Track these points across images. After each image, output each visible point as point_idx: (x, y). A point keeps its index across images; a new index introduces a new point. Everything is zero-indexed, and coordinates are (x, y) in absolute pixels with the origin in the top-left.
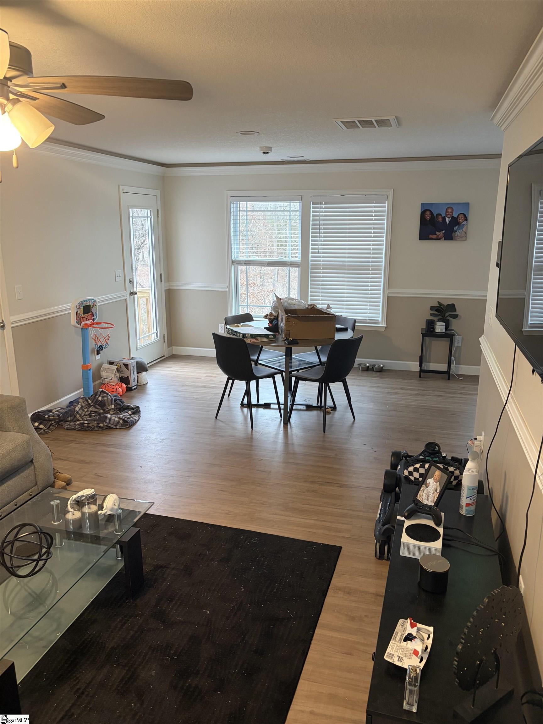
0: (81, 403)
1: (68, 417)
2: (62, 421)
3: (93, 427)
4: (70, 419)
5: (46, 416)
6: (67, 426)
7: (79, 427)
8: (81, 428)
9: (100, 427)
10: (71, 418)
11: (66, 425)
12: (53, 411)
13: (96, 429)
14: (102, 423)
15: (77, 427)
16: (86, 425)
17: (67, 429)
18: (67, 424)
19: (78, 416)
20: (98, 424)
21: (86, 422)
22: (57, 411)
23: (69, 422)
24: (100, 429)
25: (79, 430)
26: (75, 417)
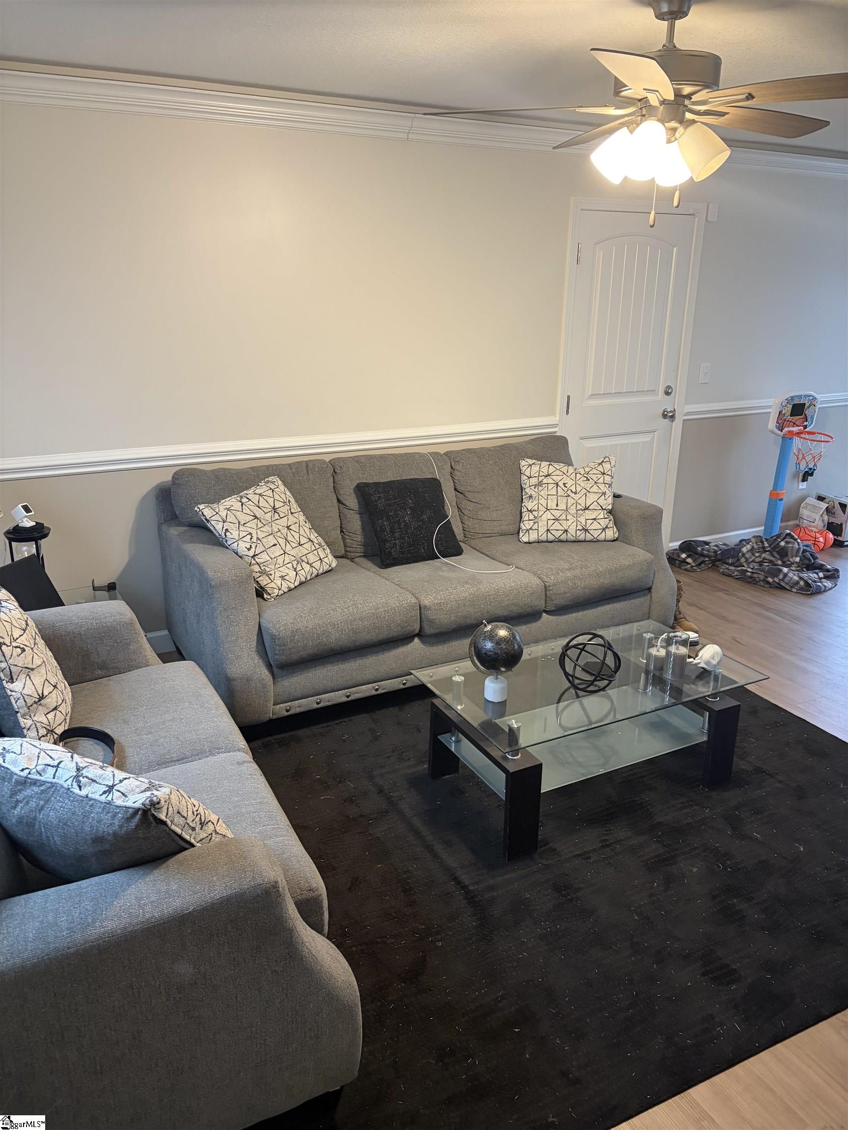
0: (753, 543)
1: (728, 558)
2: (719, 560)
3: (758, 579)
4: (730, 561)
5: (699, 549)
6: (724, 569)
7: (739, 574)
8: (740, 577)
9: (768, 583)
10: (733, 560)
11: (723, 567)
12: (710, 545)
13: (762, 583)
14: (772, 578)
15: (736, 573)
16: (749, 574)
17: (723, 574)
18: (725, 566)
19: (743, 560)
20: (767, 577)
21: (750, 570)
22: (716, 546)
23: (728, 565)
24: (768, 586)
25: (737, 579)
26: (739, 560)
